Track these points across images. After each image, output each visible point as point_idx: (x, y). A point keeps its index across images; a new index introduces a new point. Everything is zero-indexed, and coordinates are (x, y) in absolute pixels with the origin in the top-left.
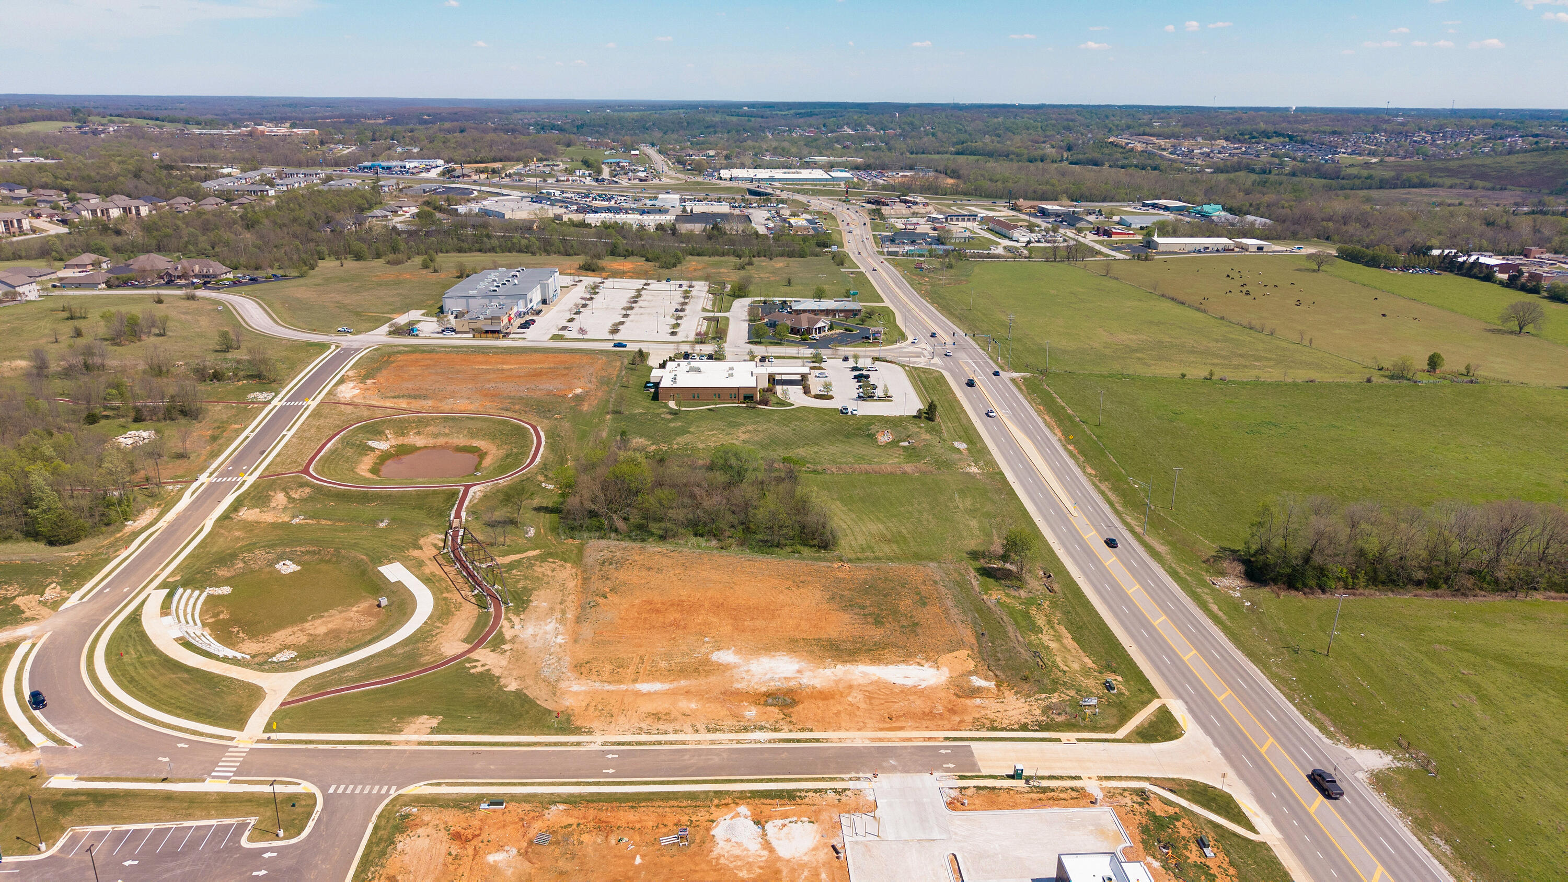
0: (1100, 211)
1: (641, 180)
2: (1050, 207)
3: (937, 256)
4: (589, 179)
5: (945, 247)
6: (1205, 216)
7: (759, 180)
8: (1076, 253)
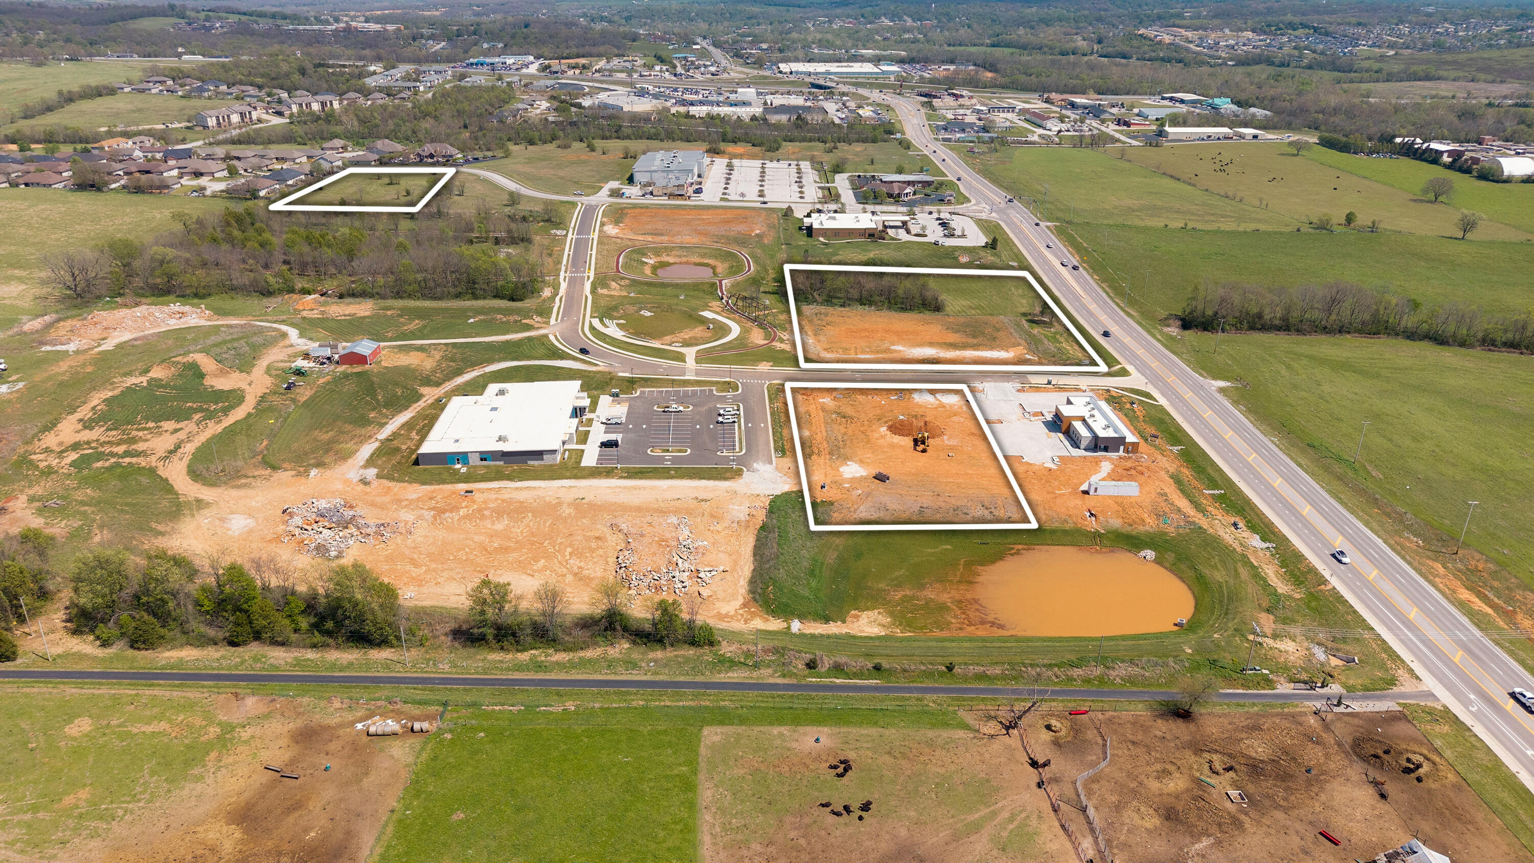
0: (1122, 104)
1: (713, 75)
2: (1079, 100)
3: (983, 142)
4: (667, 73)
5: (990, 135)
6: (1215, 108)
7: (816, 74)
8: (1098, 141)
